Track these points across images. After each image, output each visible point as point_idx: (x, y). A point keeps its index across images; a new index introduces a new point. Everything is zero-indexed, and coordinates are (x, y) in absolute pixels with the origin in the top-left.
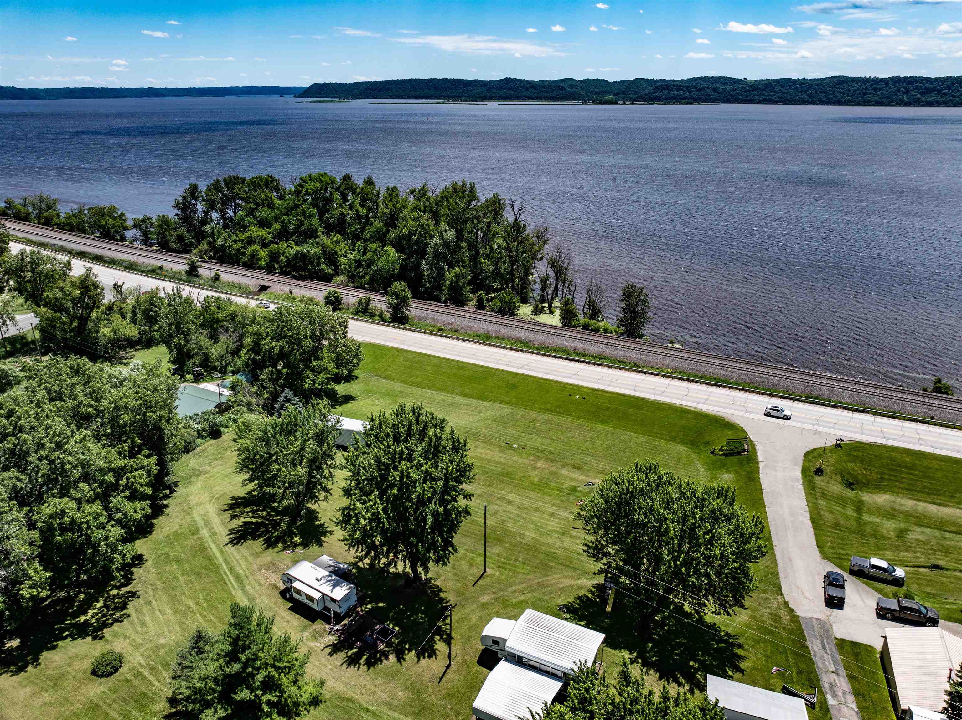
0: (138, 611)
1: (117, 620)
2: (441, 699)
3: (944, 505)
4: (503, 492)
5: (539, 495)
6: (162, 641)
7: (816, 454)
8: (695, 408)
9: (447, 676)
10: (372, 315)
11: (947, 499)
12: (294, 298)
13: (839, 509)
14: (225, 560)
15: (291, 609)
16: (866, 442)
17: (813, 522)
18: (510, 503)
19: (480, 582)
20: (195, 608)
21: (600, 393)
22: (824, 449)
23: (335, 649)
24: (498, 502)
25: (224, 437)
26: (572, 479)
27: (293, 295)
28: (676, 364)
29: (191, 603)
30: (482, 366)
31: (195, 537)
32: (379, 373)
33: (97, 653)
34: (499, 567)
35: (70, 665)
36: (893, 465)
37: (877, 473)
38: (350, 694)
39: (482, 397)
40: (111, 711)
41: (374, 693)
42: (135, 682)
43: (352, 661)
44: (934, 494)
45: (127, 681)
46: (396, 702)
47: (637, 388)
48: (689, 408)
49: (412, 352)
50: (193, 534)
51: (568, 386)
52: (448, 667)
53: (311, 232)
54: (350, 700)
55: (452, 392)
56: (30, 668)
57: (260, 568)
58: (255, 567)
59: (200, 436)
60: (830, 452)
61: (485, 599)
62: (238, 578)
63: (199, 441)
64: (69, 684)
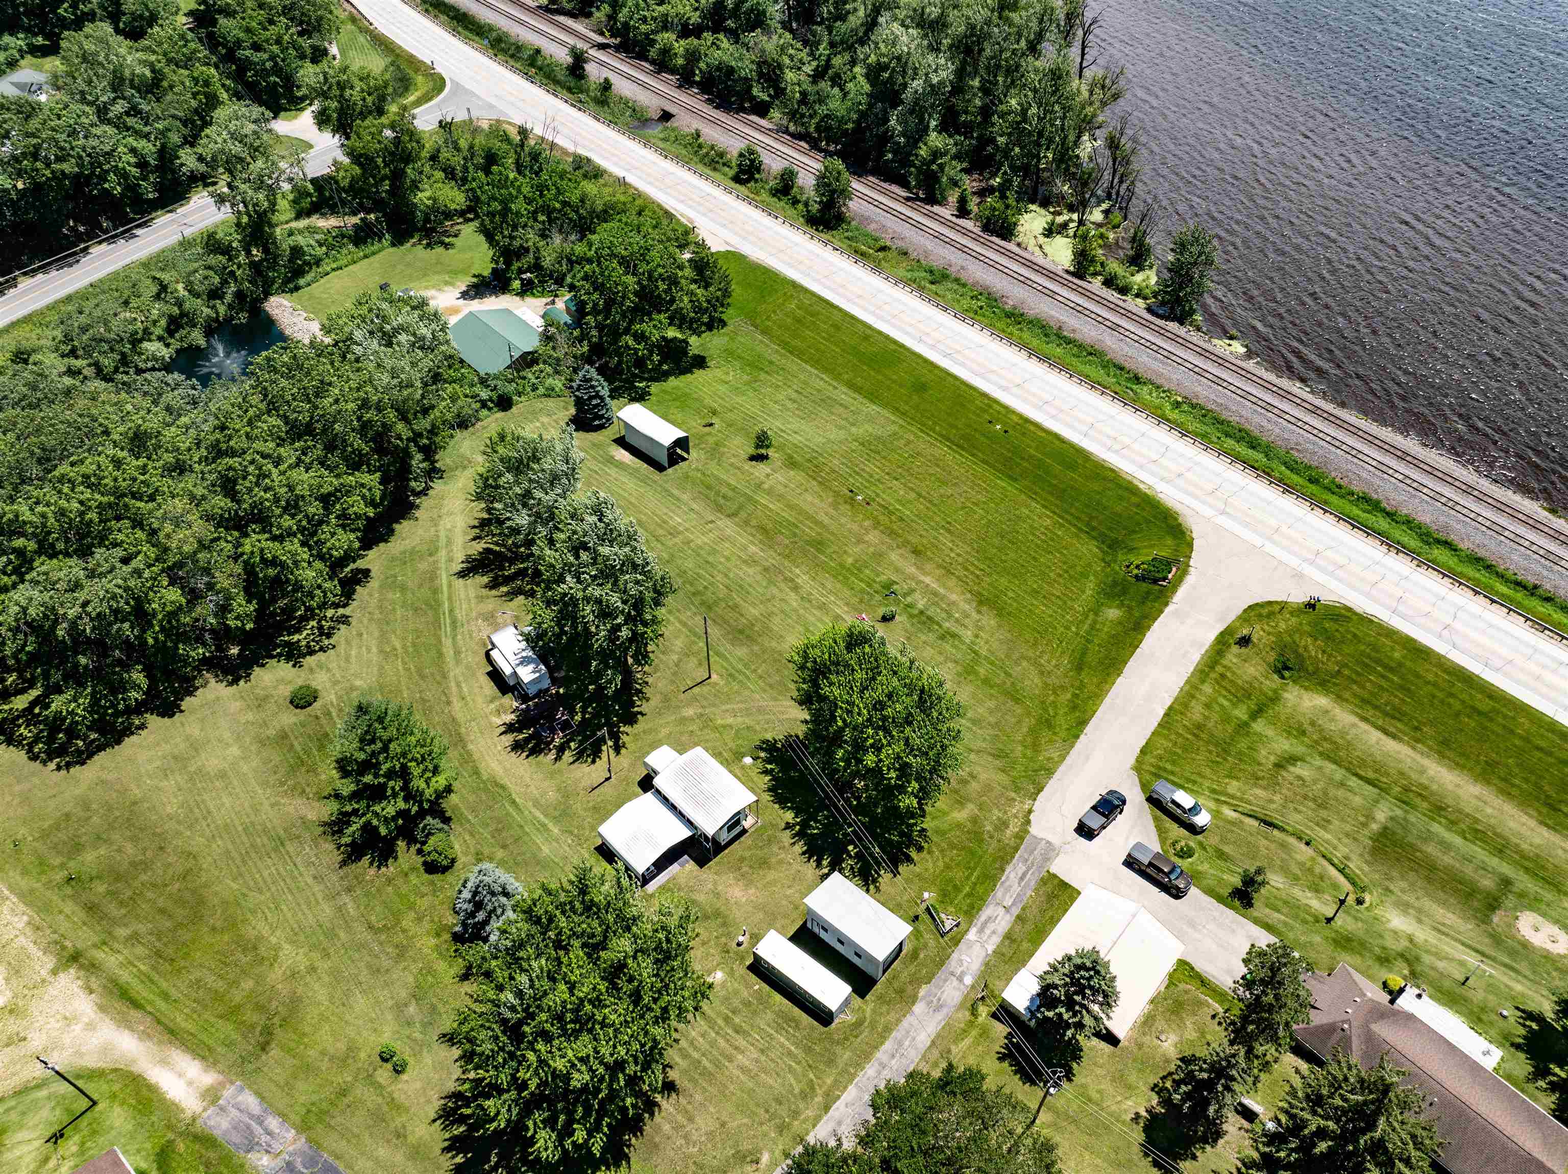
0: (348, 642)
1: (322, 649)
2: (585, 810)
3: (1394, 737)
4: (797, 571)
5: (839, 586)
6: (358, 683)
7: (1265, 611)
8: (1150, 487)
9: (601, 788)
10: (795, 202)
11: (1406, 729)
12: (700, 146)
13: (1226, 703)
14: (450, 599)
15: (489, 674)
16: (1359, 611)
17: (1166, 715)
18: (796, 588)
19: (696, 690)
20: (400, 650)
21: (1032, 428)
22: (1283, 606)
23: (510, 728)
24: (782, 585)
25: (514, 409)
26: (897, 570)
27: (701, 140)
28: (1199, 389)
29: (398, 645)
30: (895, 342)
31: (431, 559)
32: (758, 321)
33: (300, 682)
34: (731, 675)
35: (275, 688)
36: (1369, 657)
37: (1337, 663)
38: (505, 781)
39: (873, 396)
40: (296, 744)
41: (528, 786)
42: (324, 721)
43: (517, 747)
44: (1393, 717)
45: (317, 717)
46: (543, 801)
47: (1091, 432)
48: (1141, 486)
49: (813, 294)
50: (431, 555)
51: (995, 406)
52: (607, 779)
53: (757, 15)
54: (503, 787)
55: (837, 377)
56: (242, 683)
57: (480, 615)
58: (474, 614)
59: (484, 404)
60: (1291, 613)
61: (689, 712)
62: (454, 622)
63: (485, 412)
64: (271, 707)
